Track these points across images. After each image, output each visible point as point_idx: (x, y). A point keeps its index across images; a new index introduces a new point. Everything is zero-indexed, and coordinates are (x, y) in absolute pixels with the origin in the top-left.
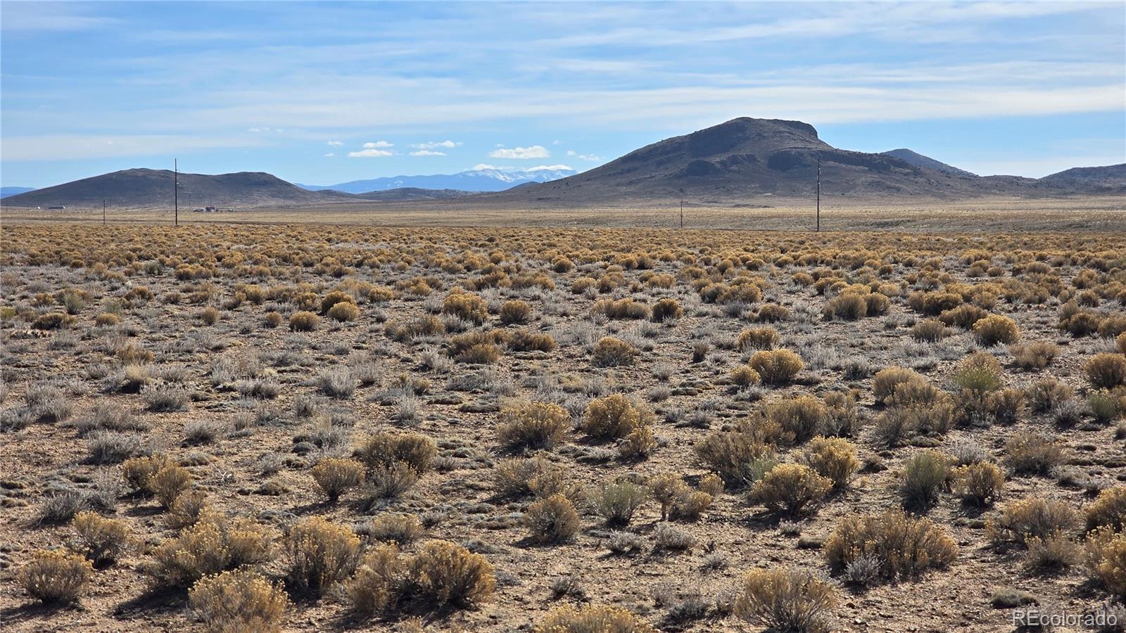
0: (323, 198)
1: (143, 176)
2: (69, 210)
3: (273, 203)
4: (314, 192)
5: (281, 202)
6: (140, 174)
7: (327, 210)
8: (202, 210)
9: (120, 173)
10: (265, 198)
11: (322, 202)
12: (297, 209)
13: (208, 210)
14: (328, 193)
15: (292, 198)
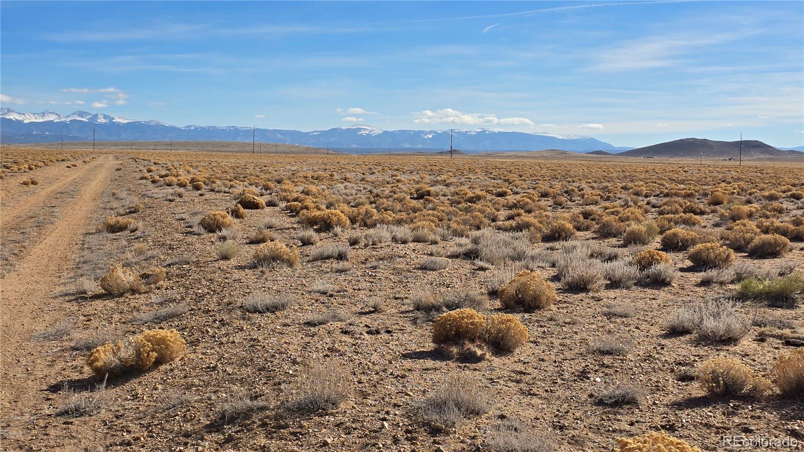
0: (790, 154)
1: (692, 142)
2: (656, 158)
3: (761, 156)
4: (784, 151)
5: (768, 156)
6: (691, 141)
7: (791, 160)
8: (726, 160)
9: (681, 140)
10: (757, 154)
11: (789, 156)
12: (777, 160)
13: (730, 160)
14: (792, 152)
15: (772, 154)
